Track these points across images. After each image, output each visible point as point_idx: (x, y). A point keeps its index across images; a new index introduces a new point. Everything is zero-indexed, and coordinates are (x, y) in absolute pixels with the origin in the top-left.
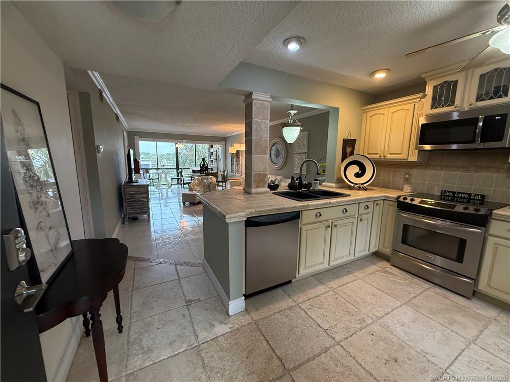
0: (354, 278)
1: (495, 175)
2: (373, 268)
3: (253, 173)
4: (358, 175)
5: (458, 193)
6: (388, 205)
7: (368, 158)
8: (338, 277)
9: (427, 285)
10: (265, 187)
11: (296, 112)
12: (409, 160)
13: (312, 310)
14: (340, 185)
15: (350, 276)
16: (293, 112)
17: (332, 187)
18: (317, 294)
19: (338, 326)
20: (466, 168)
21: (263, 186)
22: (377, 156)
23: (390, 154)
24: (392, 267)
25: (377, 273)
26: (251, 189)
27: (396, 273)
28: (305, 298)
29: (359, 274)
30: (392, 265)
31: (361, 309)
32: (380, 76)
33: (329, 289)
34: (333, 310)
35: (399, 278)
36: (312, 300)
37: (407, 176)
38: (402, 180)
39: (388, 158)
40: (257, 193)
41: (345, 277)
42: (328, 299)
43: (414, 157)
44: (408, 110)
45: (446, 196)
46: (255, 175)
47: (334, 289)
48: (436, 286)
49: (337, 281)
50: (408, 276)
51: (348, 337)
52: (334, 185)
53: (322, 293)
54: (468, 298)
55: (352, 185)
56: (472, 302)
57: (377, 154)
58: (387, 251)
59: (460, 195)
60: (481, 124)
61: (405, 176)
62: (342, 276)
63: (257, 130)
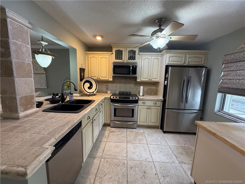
0: (105, 143)
1: (132, 85)
2: (107, 133)
3: (18, 97)
4: (90, 88)
5: (124, 92)
6: (107, 101)
7: (93, 79)
8: (98, 148)
9: (125, 130)
10: (34, 107)
11: (47, 44)
12: (109, 80)
13: (103, 181)
14: (81, 94)
15: (102, 143)
16: (44, 43)
17: (77, 96)
18: (97, 167)
19: (120, 177)
20: (125, 83)
21: (32, 107)
22: (96, 78)
23: (101, 77)
24: (112, 128)
25: (109, 134)
26: (18, 113)
27: (115, 130)
28: (94, 177)
29: (104, 140)
30: (111, 127)
31: (119, 158)
32: (99, 38)
33: (100, 159)
34: (111, 170)
35: (117, 132)
36: (97, 174)
37: (107, 87)
38: (105, 88)
39: (101, 79)
40: (26, 116)
41: (101, 145)
42: (104, 165)
43: (111, 79)
44: (107, 58)
45: (121, 93)
46: (21, 98)
47: (102, 156)
48: (127, 129)
49: (100, 150)
50: (119, 129)
51: (127, 180)
52: (78, 95)
53: (99, 164)
54: (136, 128)
55: (89, 94)
56: (137, 129)
57: (96, 77)
58: (108, 122)
59: (125, 93)
60: (131, 68)
61: (106, 86)
62: (99, 146)
63: (17, 52)
